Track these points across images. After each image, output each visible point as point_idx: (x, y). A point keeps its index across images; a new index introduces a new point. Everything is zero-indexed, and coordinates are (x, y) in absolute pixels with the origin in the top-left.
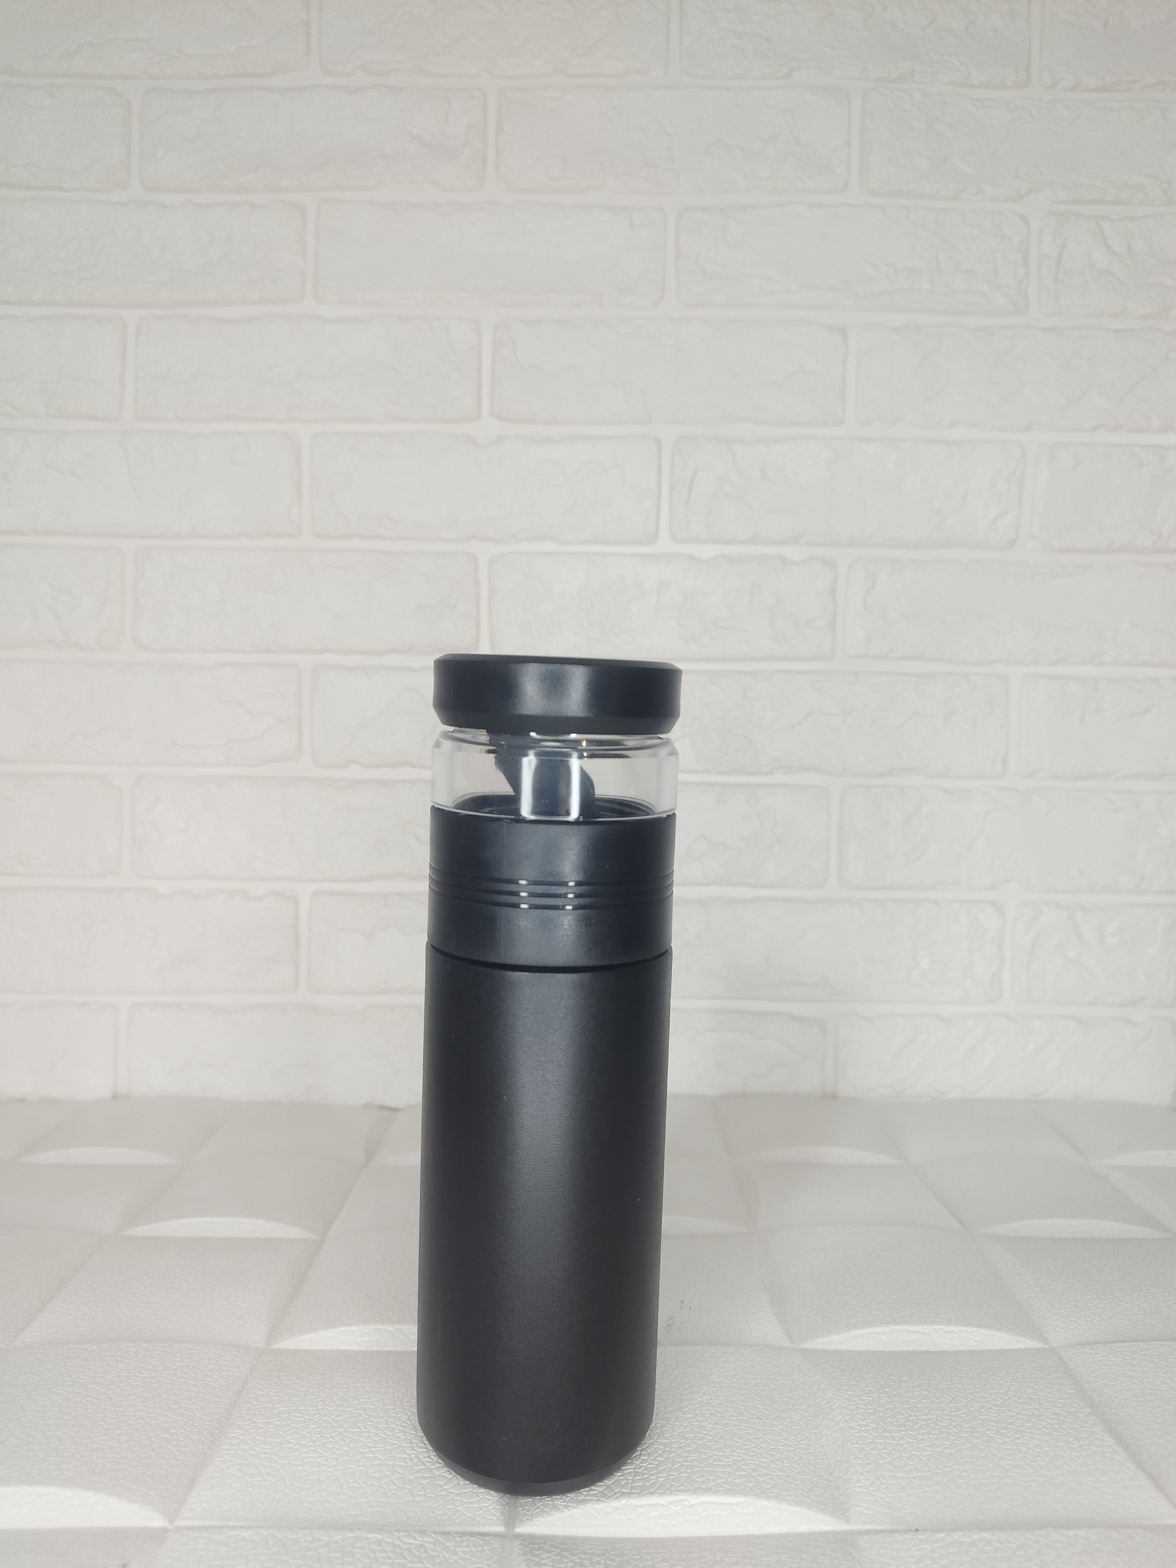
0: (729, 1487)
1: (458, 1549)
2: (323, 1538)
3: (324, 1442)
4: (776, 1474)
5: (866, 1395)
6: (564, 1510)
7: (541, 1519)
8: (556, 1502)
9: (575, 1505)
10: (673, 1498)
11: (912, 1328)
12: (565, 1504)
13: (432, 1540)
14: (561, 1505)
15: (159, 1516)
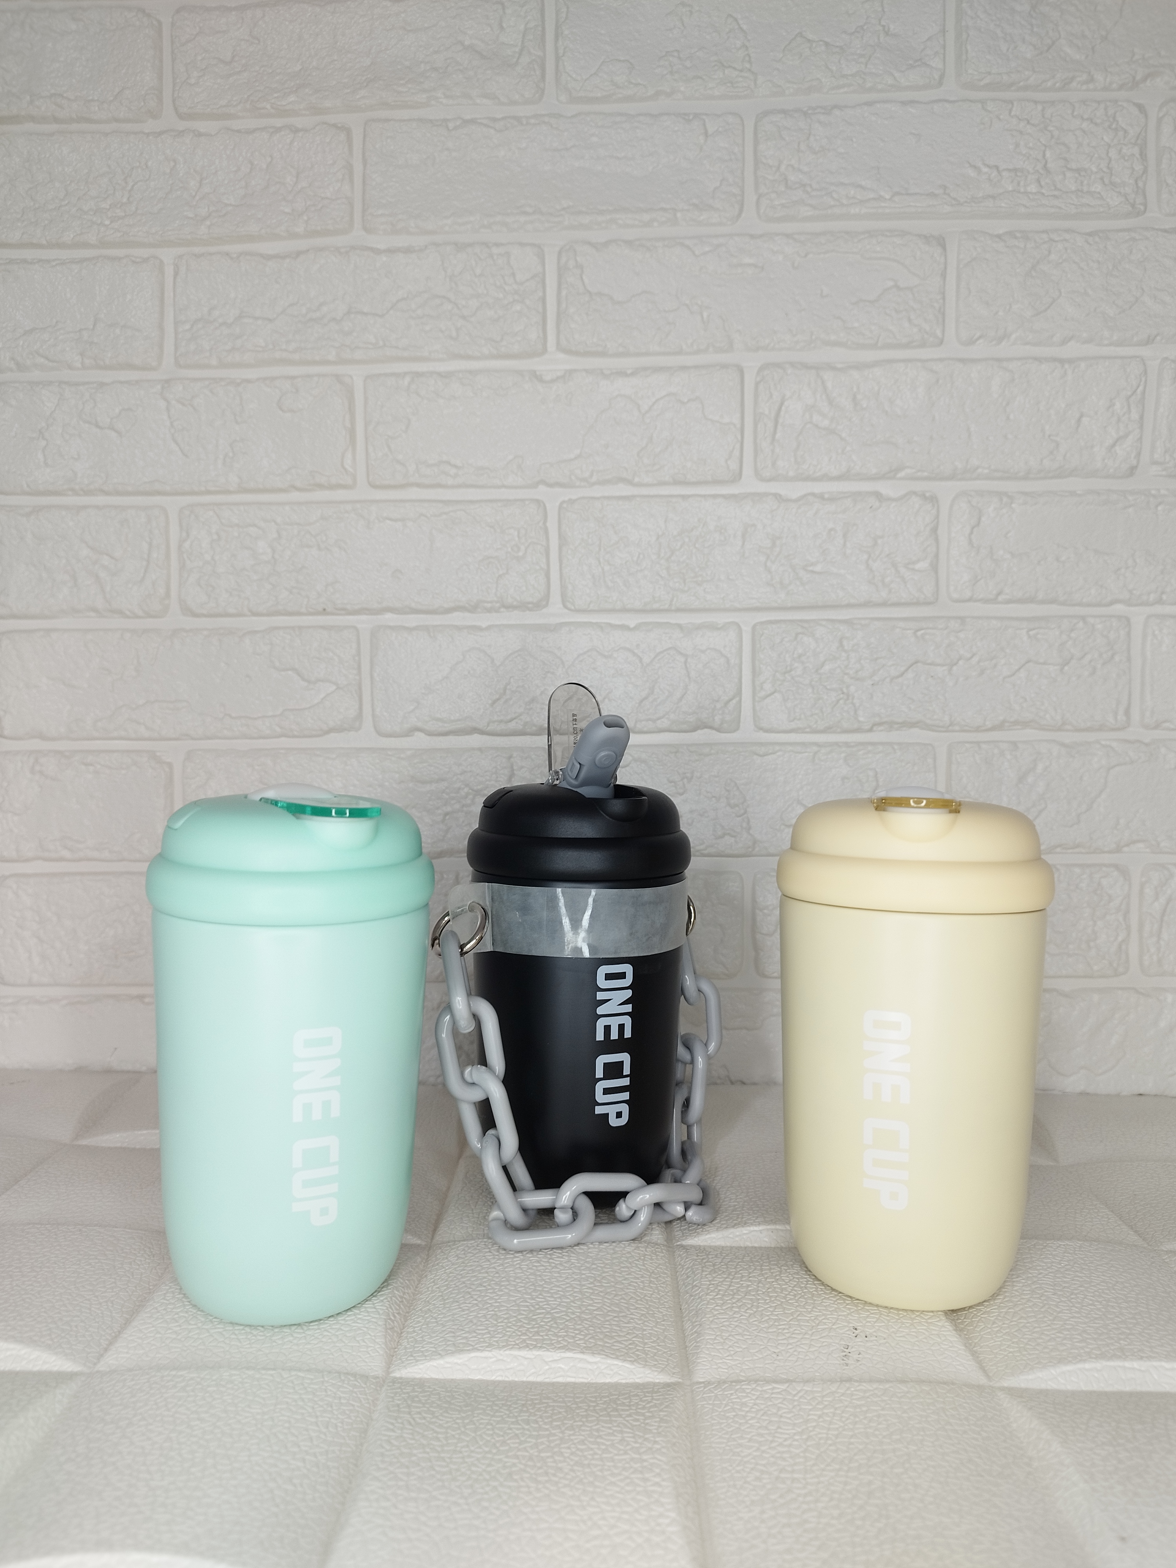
5: (1098, 1448)
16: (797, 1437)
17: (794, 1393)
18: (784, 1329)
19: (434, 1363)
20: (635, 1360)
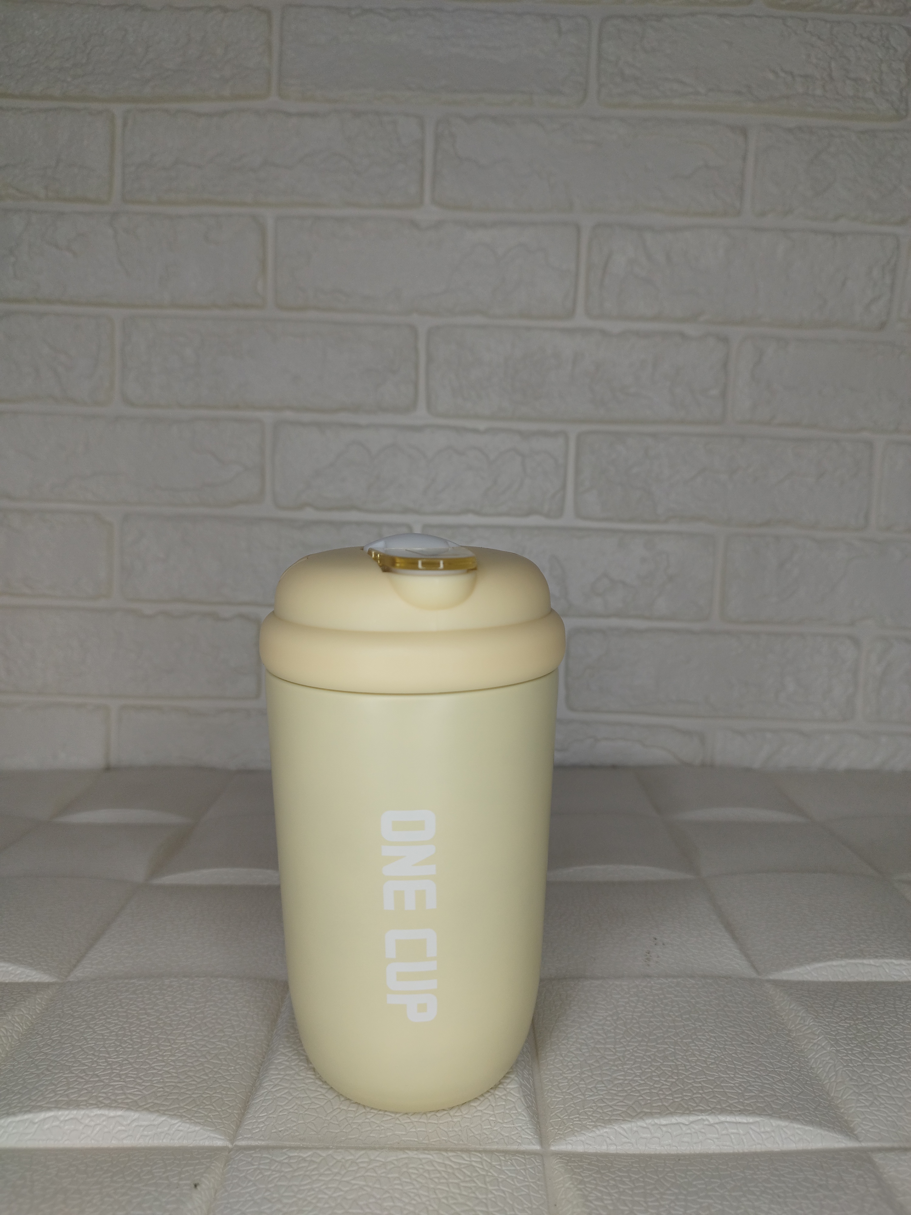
0: (742, 1107)
1: (504, 1168)
2: (378, 1159)
5: (841, 1022)
6: (594, 1129)
7: (574, 1138)
8: (584, 1122)
9: (603, 1125)
10: (692, 1118)
11: (865, 961)
13: (479, 1160)
15: (220, 1137)
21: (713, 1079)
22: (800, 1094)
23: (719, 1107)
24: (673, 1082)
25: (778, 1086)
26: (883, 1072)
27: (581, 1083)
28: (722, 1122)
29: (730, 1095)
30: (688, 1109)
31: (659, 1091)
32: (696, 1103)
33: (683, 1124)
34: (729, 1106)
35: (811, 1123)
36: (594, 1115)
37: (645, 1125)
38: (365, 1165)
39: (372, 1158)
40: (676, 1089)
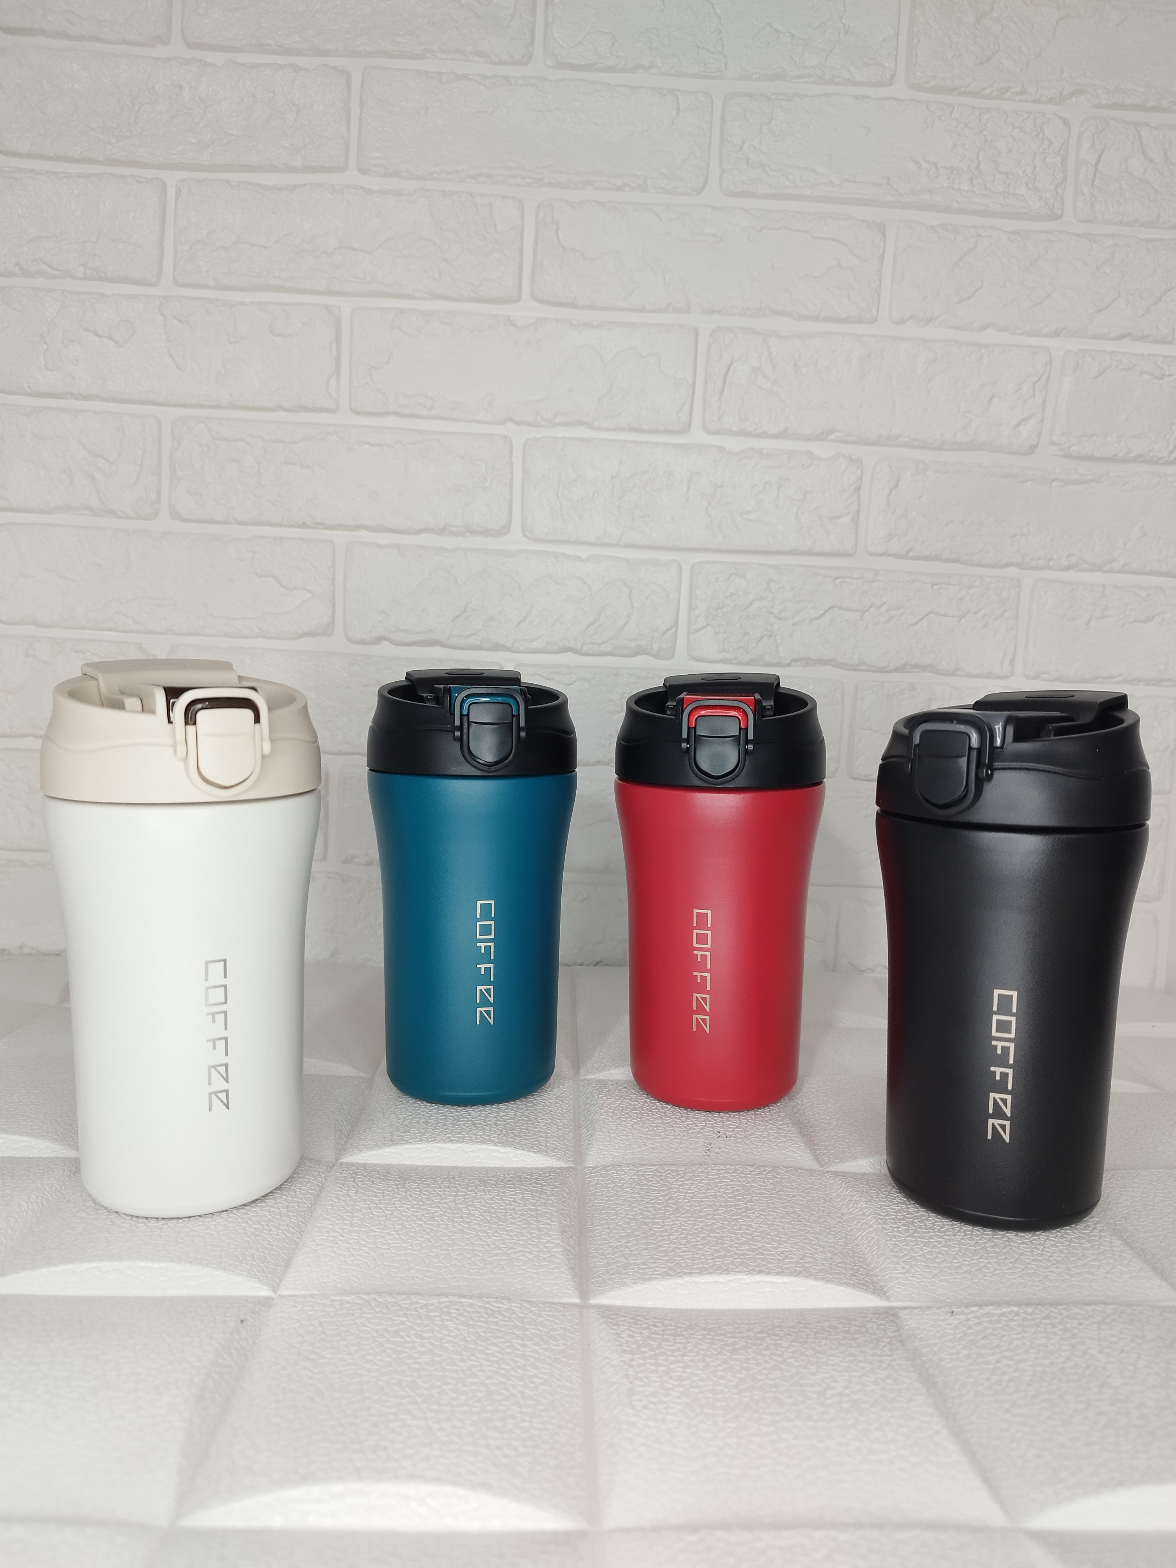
0: (780, 1270)
1: (542, 1313)
2: (420, 1301)
3: (407, 1232)
4: (820, 1262)
6: (633, 1285)
7: (613, 1294)
8: (624, 1280)
9: (643, 1282)
10: (730, 1278)
12: (633, 1281)
13: (519, 1305)
14: (630, 1282)
15: (263, 1287)
16: (660, 1198)
17: (663, 1171)
18: (661, 1132)
19: (375, 1152)
20: (538, 1151)
21: (756, 1247)
22: (839, 1263)
23: (758, 1269)
24: (715, 1250)
25: (818, 1255)
26: (924, 1246)
27: (626, 1250)
28: (758, 1282)
29: (772, 1261)
30: (725, 1270)
31: (702, 1256)
32: (735, 1265)
33: (720, 1282)
34: (767, 1269)
35: (847, 1284)
36: (635, 1274)
37: (683, 1283)
38: (407, 1306)
39: (414, 1300)
40: (719, 1254)
